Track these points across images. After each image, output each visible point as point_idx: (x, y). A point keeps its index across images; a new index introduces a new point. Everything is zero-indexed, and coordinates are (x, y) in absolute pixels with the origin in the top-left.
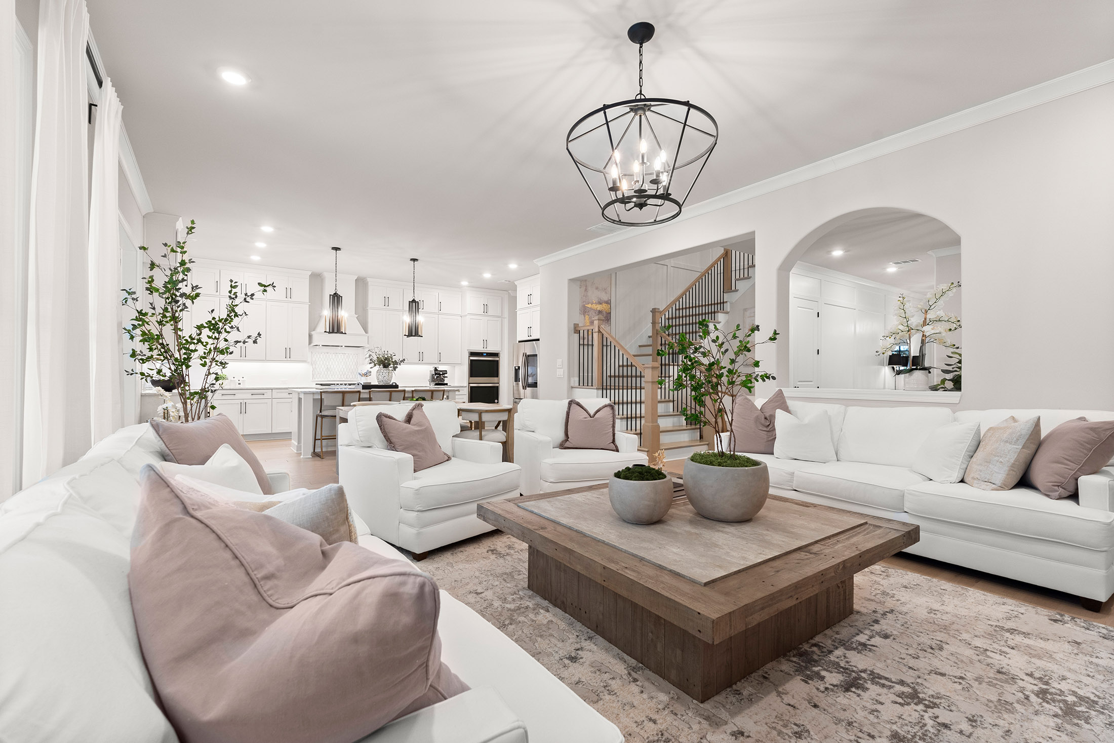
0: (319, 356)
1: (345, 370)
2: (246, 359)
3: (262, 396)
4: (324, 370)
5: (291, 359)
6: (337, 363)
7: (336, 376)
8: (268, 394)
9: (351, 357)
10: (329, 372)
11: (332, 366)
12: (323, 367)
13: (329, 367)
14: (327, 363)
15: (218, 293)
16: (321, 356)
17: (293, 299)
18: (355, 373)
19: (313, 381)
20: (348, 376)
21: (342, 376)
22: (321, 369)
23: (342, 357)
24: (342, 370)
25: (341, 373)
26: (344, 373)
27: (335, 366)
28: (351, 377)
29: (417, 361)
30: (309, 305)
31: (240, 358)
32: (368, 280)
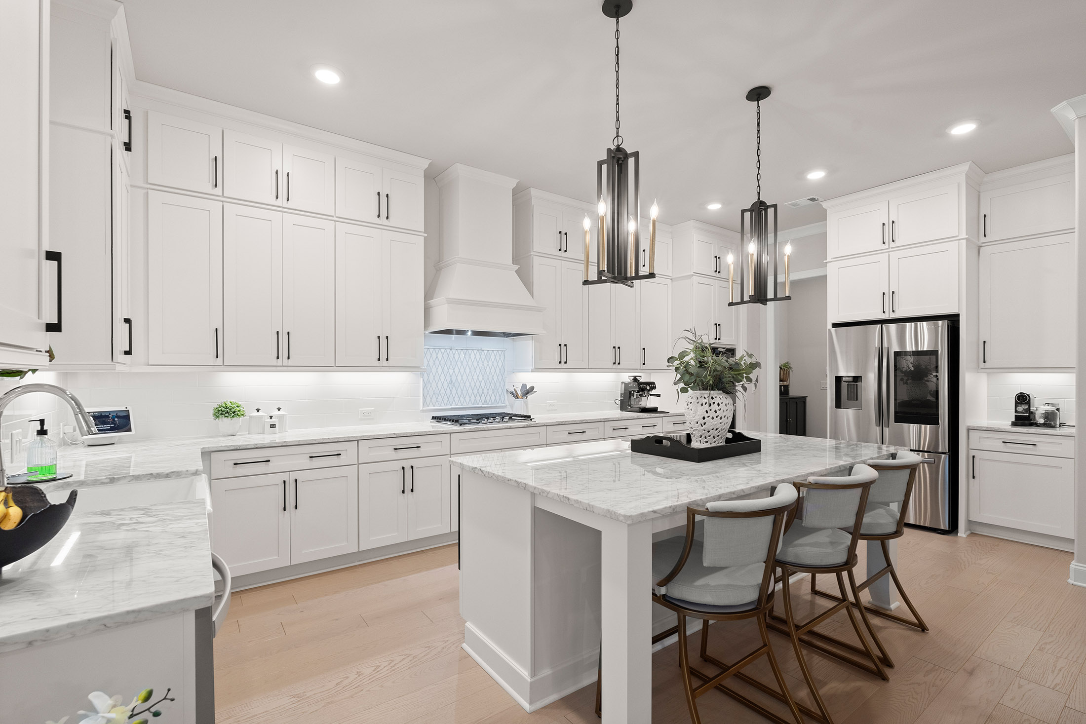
0: (434, 355)
1: (483, 384)
2: (291, 362)
3: (334, 461)
4: (445, 385)
5: (391, 362)
6: (467, 369)
7: (467, 399)
8: (349, 454)
9: (493, 357)
10: (454, 391)
11: (459, 378)
12: (443, 378)
13: (454, 379)
14: (451, 371)
15: (218, 191)
16: (440, 356)
17: (393, 221)
18: (500, 390)
19: (423, 411)
20: (487, 398)
21: (478, 398)
22: (440, 385)
23: (478, 356)
25: (475, 391)
26: (480, 391)
27: (465, 377)
28: (493, 398)
29: (611, 365)
30: (425, 238)
31: (274, 362)
32: (533, 193)
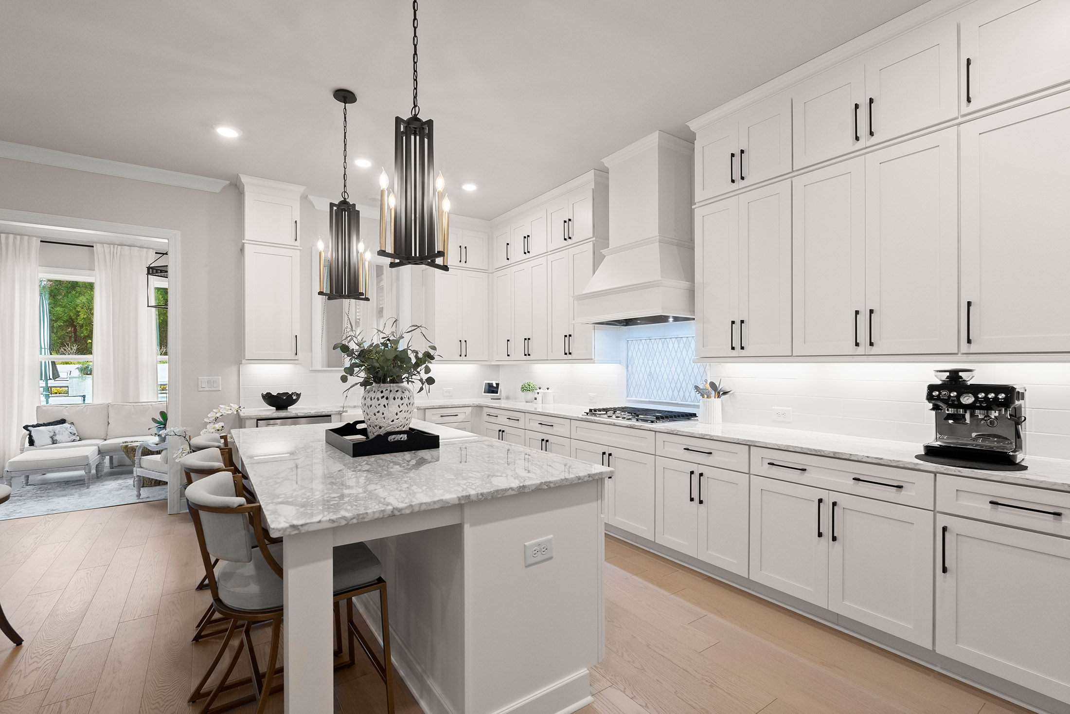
0: (637, 347)
1: (681, 377)
4: (646, 377)
6: (666, 361)
7: (665, 393)
10: (653, 383)
11: (658, 369)
12: (643, 369)
13: (653, 371)
14: (650, 362)
16: (641, 347)
17: (574, 239)
19: (628, 401)
20: (687, 394)
22: (641, 377)
23: (676, 345)
24: (676, 377)
25: (673, 385)
26: (679, 385)
27: (663, 369)
29: (850, 347)
30: (594, 242)
